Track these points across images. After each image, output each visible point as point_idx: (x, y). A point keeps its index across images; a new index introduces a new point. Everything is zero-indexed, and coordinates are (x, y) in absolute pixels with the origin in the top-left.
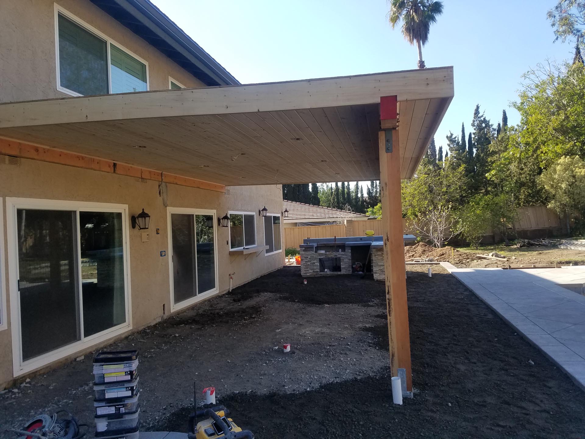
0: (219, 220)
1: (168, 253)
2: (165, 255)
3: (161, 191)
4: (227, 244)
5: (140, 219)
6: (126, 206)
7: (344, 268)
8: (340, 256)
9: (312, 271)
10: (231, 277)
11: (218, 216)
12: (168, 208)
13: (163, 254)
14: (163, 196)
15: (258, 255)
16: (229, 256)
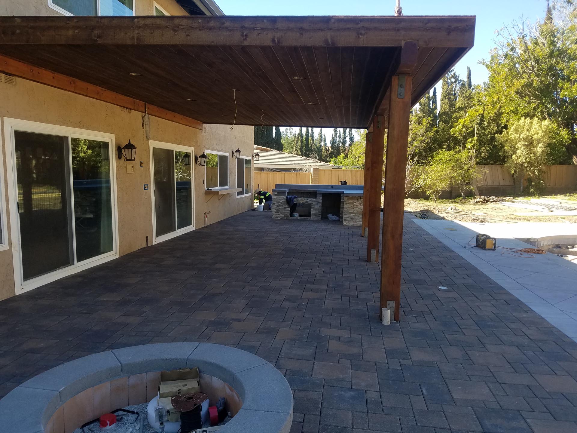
0: (196, 158)
1: (150, 187)
2: (148, 189)
3: (144, 123)
4: (203, 183)
5: (126, 150)
6: (113, 136)
7: (314, 214)
8: (311, 202)
9: (283, 215)
10: (206, 216)
11: (195, 154)
12: (150, 141)
13: (146, 187)
14: (146, 128)
15: (230, 196)
16: (204, 194)
